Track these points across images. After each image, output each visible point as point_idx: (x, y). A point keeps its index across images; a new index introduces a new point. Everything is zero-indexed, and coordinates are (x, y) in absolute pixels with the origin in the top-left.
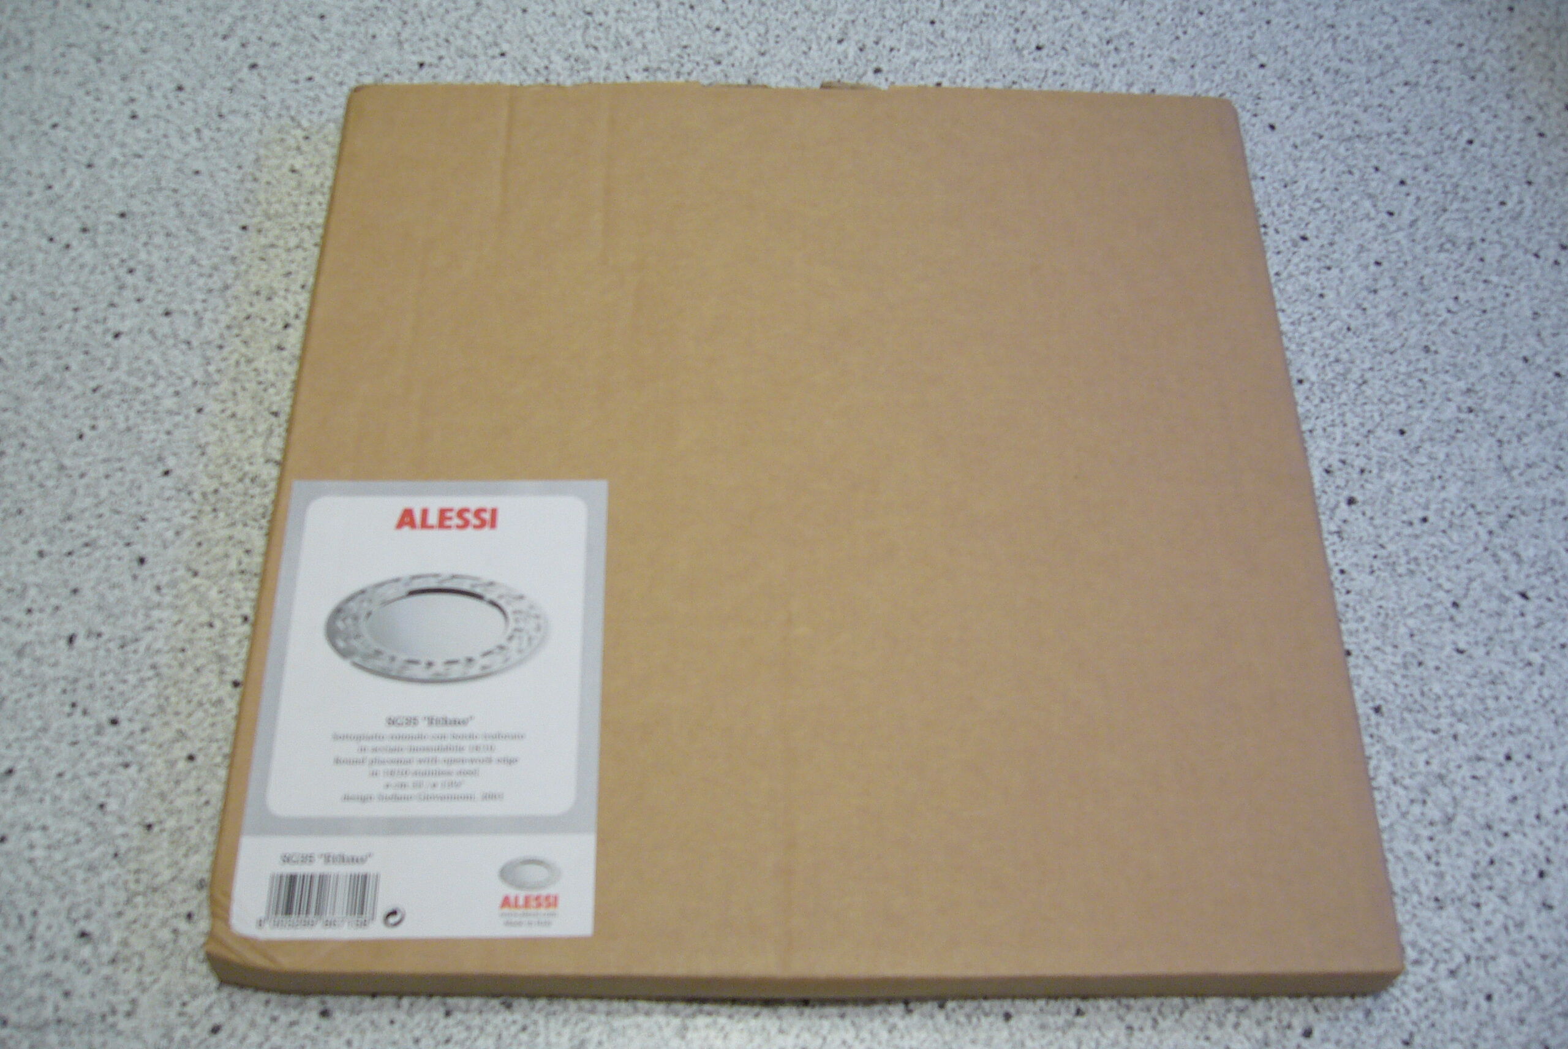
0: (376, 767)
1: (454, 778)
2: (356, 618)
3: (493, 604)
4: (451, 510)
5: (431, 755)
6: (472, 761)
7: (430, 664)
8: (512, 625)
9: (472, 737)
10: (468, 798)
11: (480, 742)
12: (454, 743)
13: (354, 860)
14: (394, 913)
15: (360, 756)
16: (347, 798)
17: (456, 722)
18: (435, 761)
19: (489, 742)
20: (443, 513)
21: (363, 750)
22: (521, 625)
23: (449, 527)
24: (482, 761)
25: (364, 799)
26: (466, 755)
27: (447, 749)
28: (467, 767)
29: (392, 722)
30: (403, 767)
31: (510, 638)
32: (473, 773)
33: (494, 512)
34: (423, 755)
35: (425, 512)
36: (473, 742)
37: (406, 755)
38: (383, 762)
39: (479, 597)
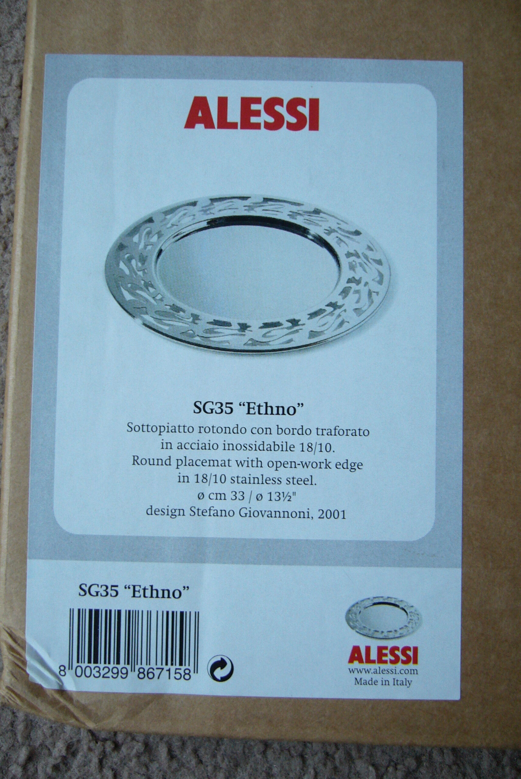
0: (185, 470)
1: (283, 488)
2: (143, 259)
3: (321, 242)
4: (258, 101)
5: (253, 455)
6: (305, 465)
7: (244, 327)
8: (347, 274)
9: (303, 431)
10: (303, 515)
11: (313, 439)
12: (280, 439)
13: (167, 594)
14: (221, 664)
15: (164, 454)
16: (151, 511)
17: (282, 411)
18: (259, 463)
19: (325, 439)
20: (246, 102)
21: (167, 446)
22: (359, 274)
23: (257, 126)
24: (319, 465)
25: (173, 514)
26: (297, 456)
27: (274, 447)
28: (301, 473)
29: (200, 408)
30: (218, 471)
31: (345, 292)
32: (308, 481)
33: (314, 104)
34: (242, 455)
35: (223, 102)
36: (306, 439)
37: (219, 455)
38: (193, 464)
39: (302, 231)
